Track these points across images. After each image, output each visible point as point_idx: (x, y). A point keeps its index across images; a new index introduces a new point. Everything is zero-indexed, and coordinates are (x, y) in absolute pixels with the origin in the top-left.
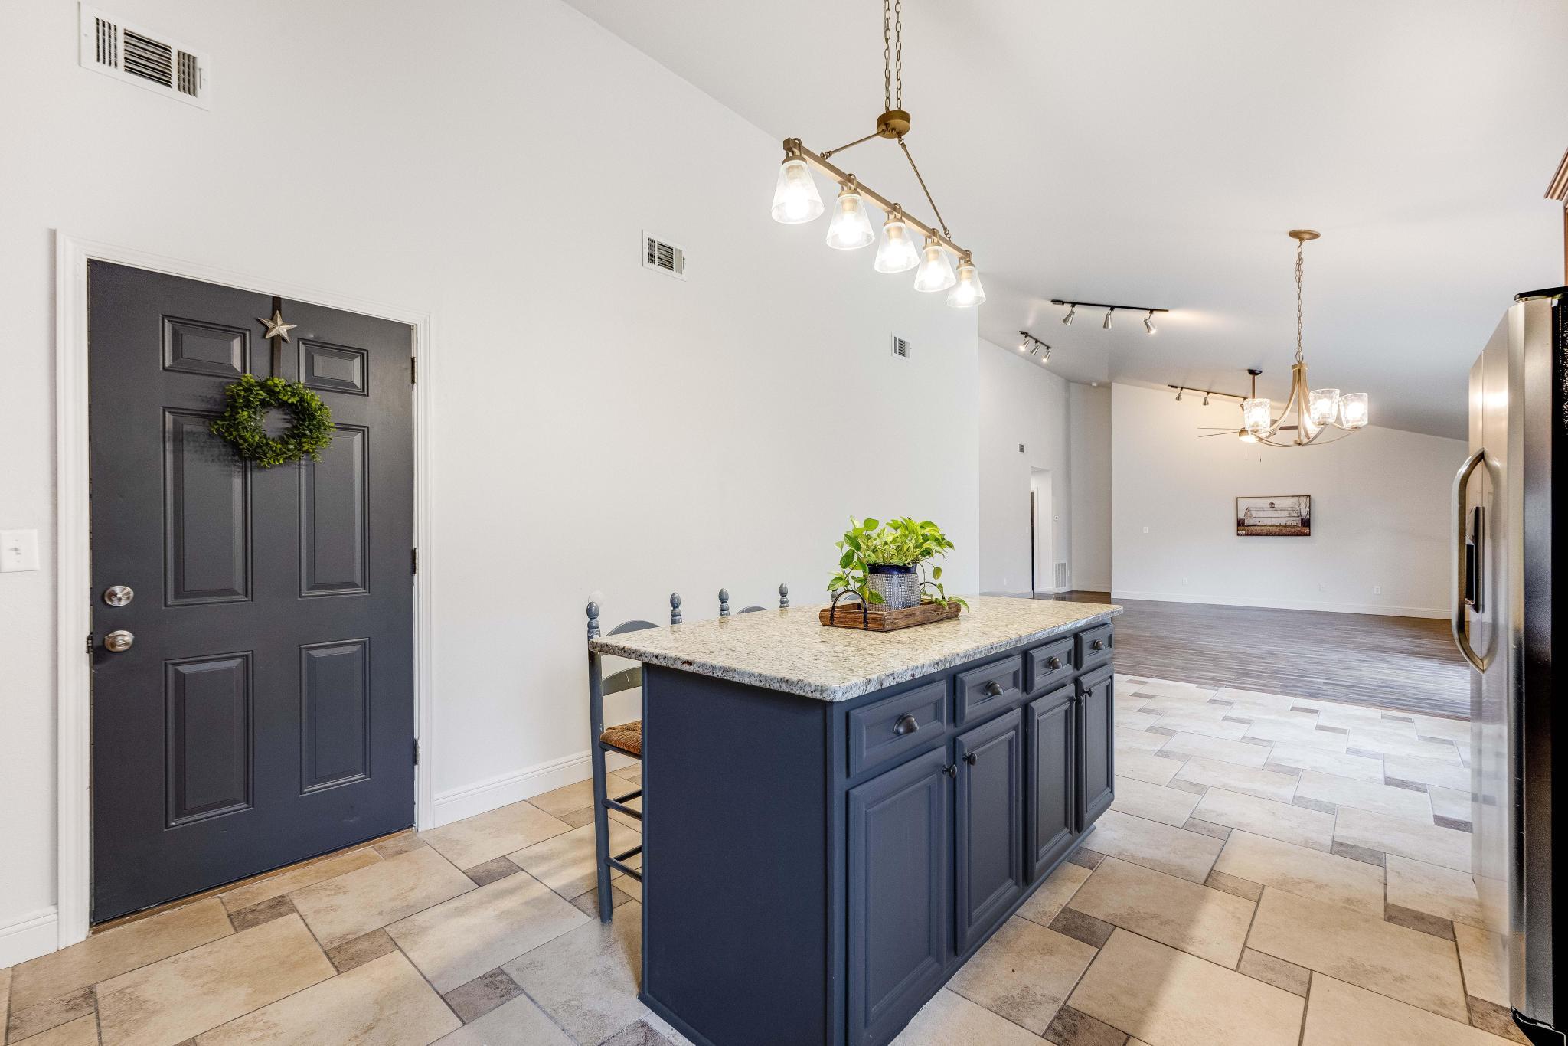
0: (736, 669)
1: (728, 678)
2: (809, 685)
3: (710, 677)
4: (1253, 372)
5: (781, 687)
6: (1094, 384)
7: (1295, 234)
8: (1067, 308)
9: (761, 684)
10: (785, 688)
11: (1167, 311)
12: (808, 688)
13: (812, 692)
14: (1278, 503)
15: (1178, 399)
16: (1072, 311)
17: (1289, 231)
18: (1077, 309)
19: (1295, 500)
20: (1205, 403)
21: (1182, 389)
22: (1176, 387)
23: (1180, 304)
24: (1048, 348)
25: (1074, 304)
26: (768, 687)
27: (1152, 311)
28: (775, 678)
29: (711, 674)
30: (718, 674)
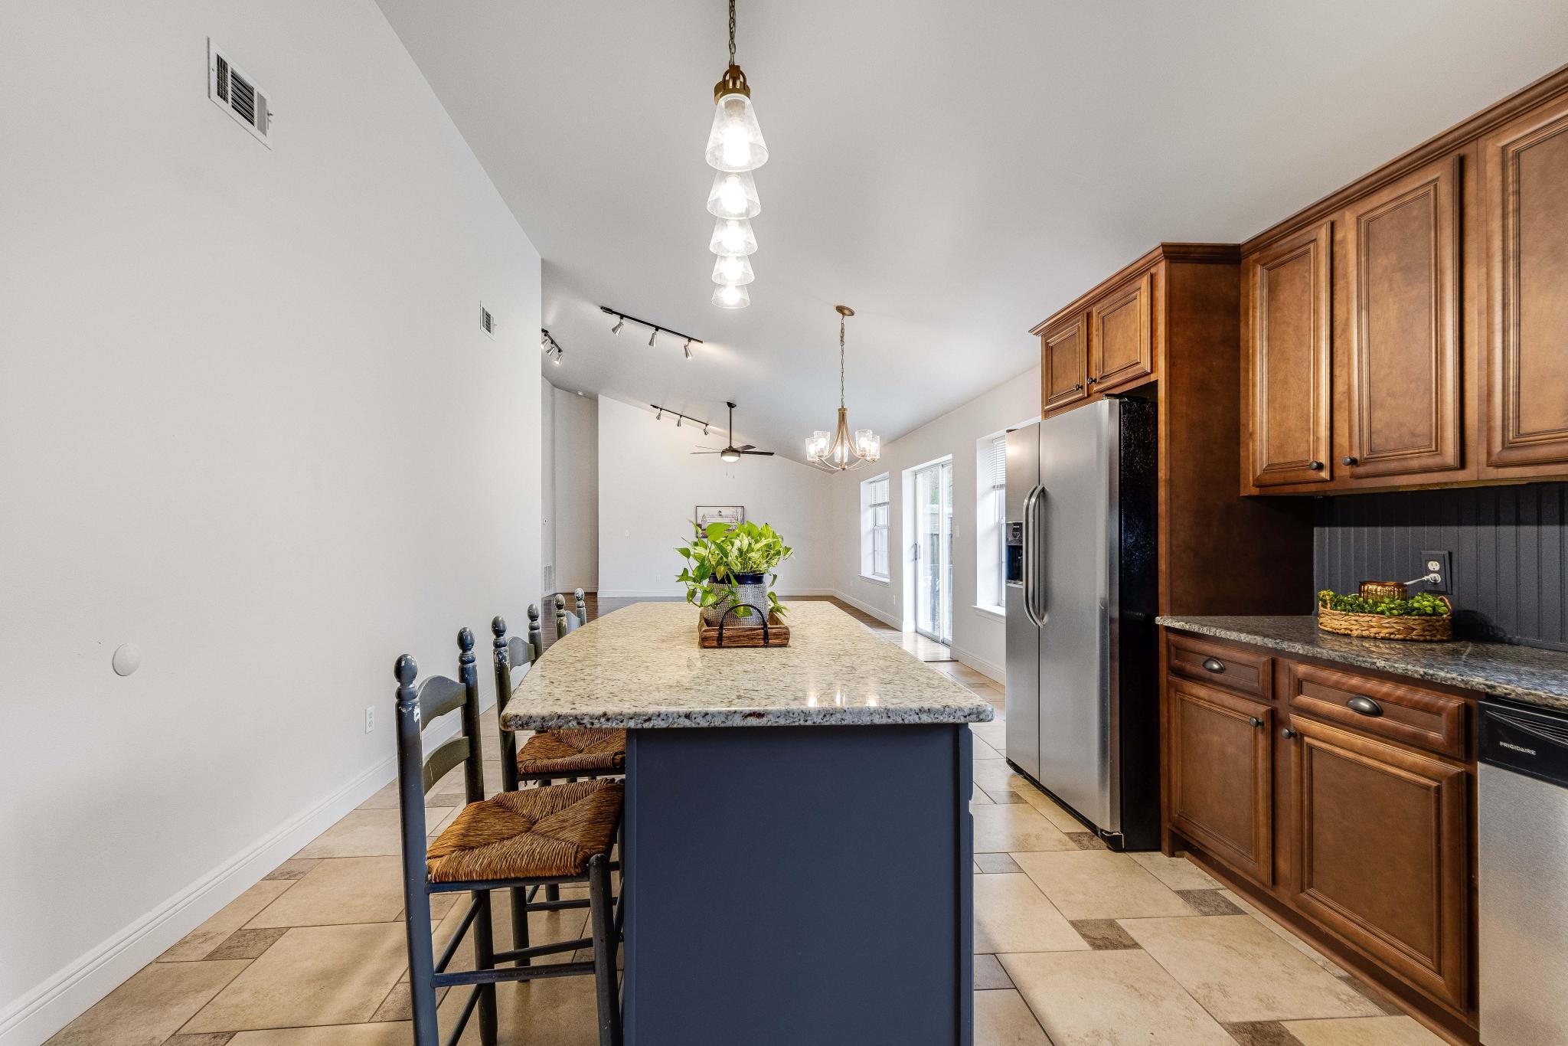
0: (846, 709)
1: (834, 723)
2: (961, 709)
3: (800, 726)
4: (731, 405)
5: (920, 718)
6: (580, 393)
7: (840, 309)
8: (616, 319)
9: (890, 721)
10: (926, 719)
11: (701, 342)
12: (959, 714)
13: (965, 717)
14: (725, 512)
15: (658, 418)
16: (620, 325)
17: (837, 305)
18: (625, 321)
19: (734, 509)
20: (679, 425)
21: (661, 409)
22: (657, 408)
23: (714, 339)
24: (560, 351)
25: (622, 316)
26: (901, 722)
27: (690, 339)
28: (911, 710)
29: (802, 722)
30: (815, 720)
